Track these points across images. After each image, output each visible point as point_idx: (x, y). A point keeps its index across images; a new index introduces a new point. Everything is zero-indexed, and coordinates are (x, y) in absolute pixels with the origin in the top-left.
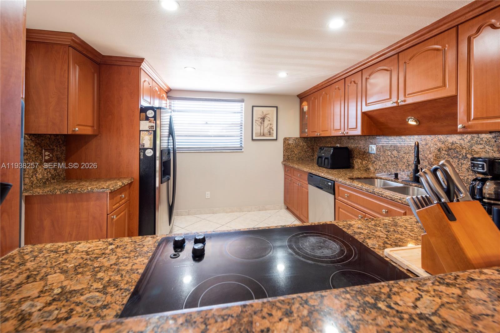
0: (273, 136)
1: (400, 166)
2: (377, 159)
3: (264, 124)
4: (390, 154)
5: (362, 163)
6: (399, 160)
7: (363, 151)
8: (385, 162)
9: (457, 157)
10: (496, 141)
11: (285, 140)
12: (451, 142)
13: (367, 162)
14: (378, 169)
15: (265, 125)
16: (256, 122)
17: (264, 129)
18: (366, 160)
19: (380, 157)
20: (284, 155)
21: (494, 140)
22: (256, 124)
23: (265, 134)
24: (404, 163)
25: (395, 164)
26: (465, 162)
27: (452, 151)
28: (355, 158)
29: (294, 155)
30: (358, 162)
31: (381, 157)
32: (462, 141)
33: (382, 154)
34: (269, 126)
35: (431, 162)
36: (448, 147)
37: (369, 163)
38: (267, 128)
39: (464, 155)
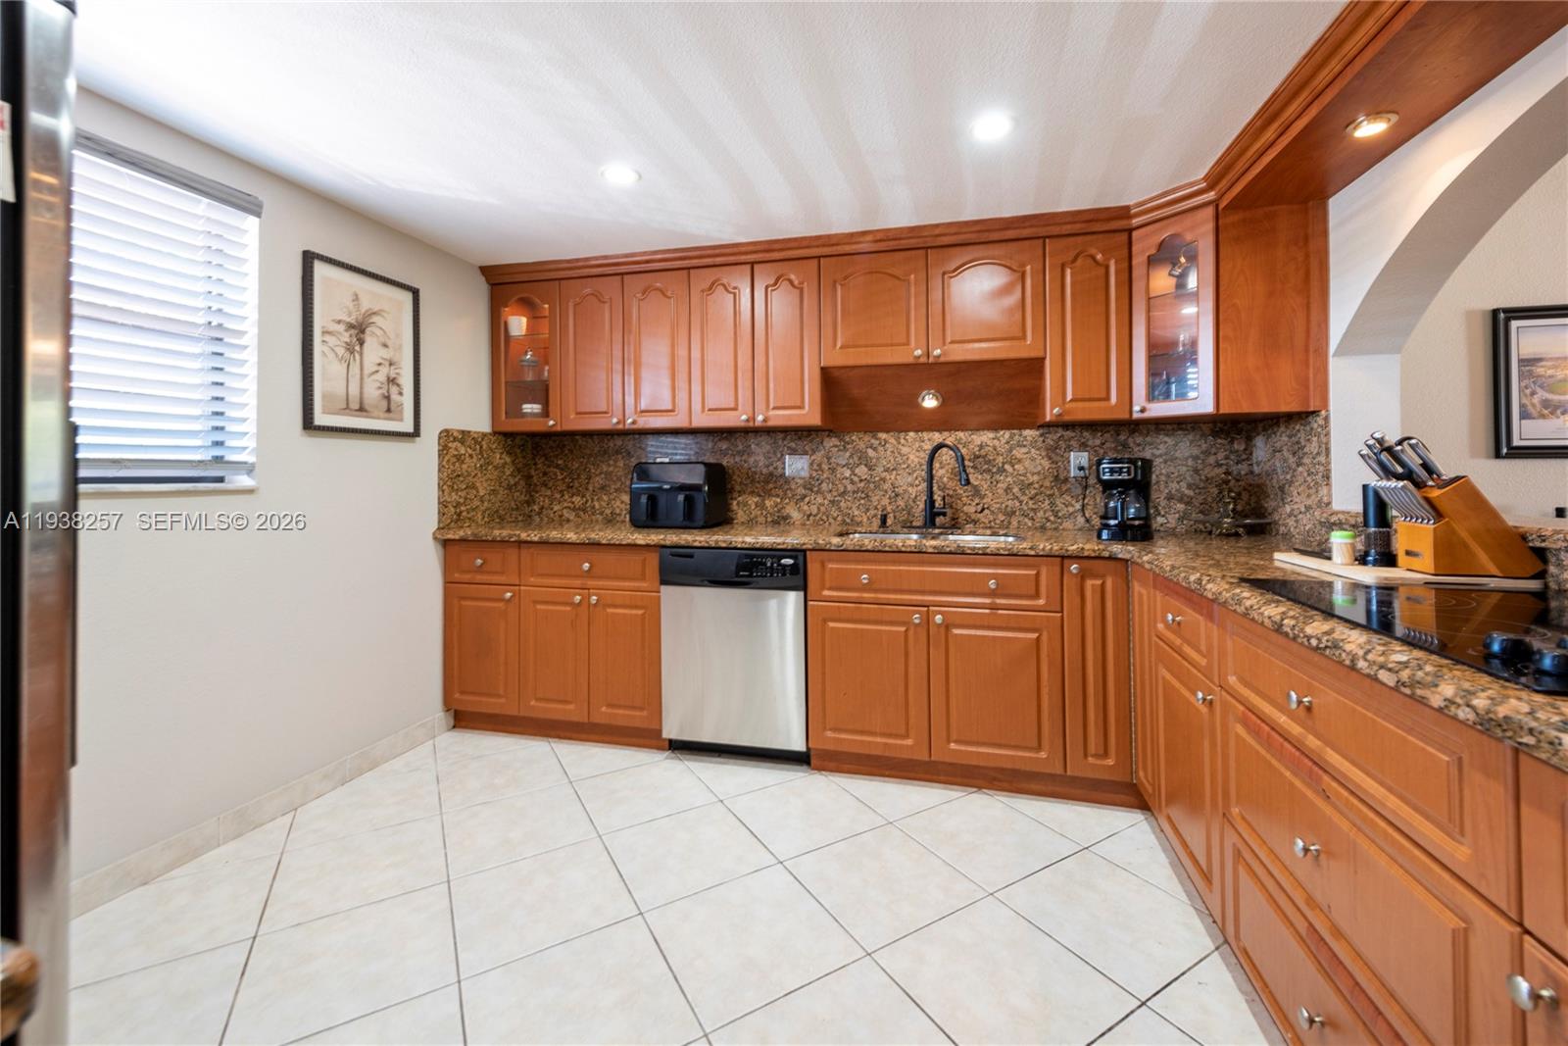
0: (401, 420)
1: (875, 499)
2: (812, 490)
3: (361, 354)
4: (847, 473)
5: (761, 506)
6: (872, 486)
7: (765, 471)
8: (835, 494)
9: (990, 471)
10: (1044, 441)
11: (446, 436)
12: (979, 443)
13: (779, 500)
14: (814, 513)
15: (369, 367)
16: (327, 338)
17: (362, 379)
18: (778, 496)
19: (820, 484)
20: (443, 504)
21: (1041, 439)
22: (326, 349)
23: (367, 407)
24: (886, 491)
25: (863, 495)
26: (1002, 478)
27: (981, 460)
28: (735, 495)
29: (476, 503)
30: (746, 504)
31: (824, 485)
32: (996, 442)
33: (825, 476)
34: (384, 371)
35: (943, 483)
36: (974, 453)
37: (787, 500)
38: (375, 377)
39: (1000, 465)
